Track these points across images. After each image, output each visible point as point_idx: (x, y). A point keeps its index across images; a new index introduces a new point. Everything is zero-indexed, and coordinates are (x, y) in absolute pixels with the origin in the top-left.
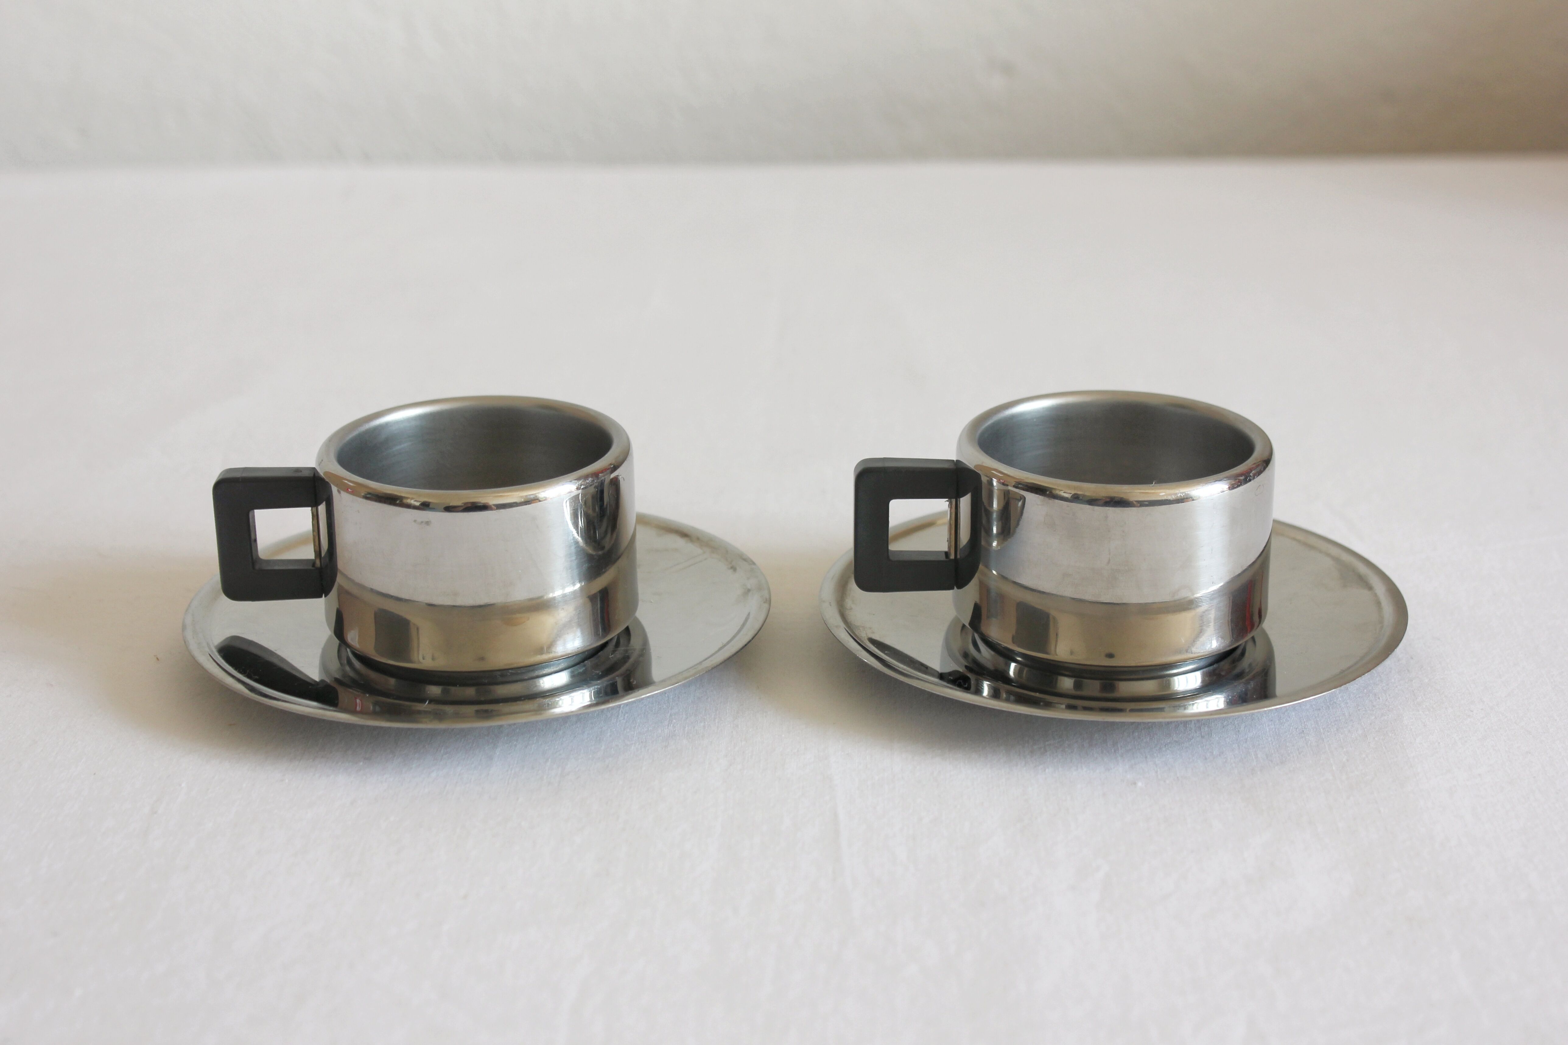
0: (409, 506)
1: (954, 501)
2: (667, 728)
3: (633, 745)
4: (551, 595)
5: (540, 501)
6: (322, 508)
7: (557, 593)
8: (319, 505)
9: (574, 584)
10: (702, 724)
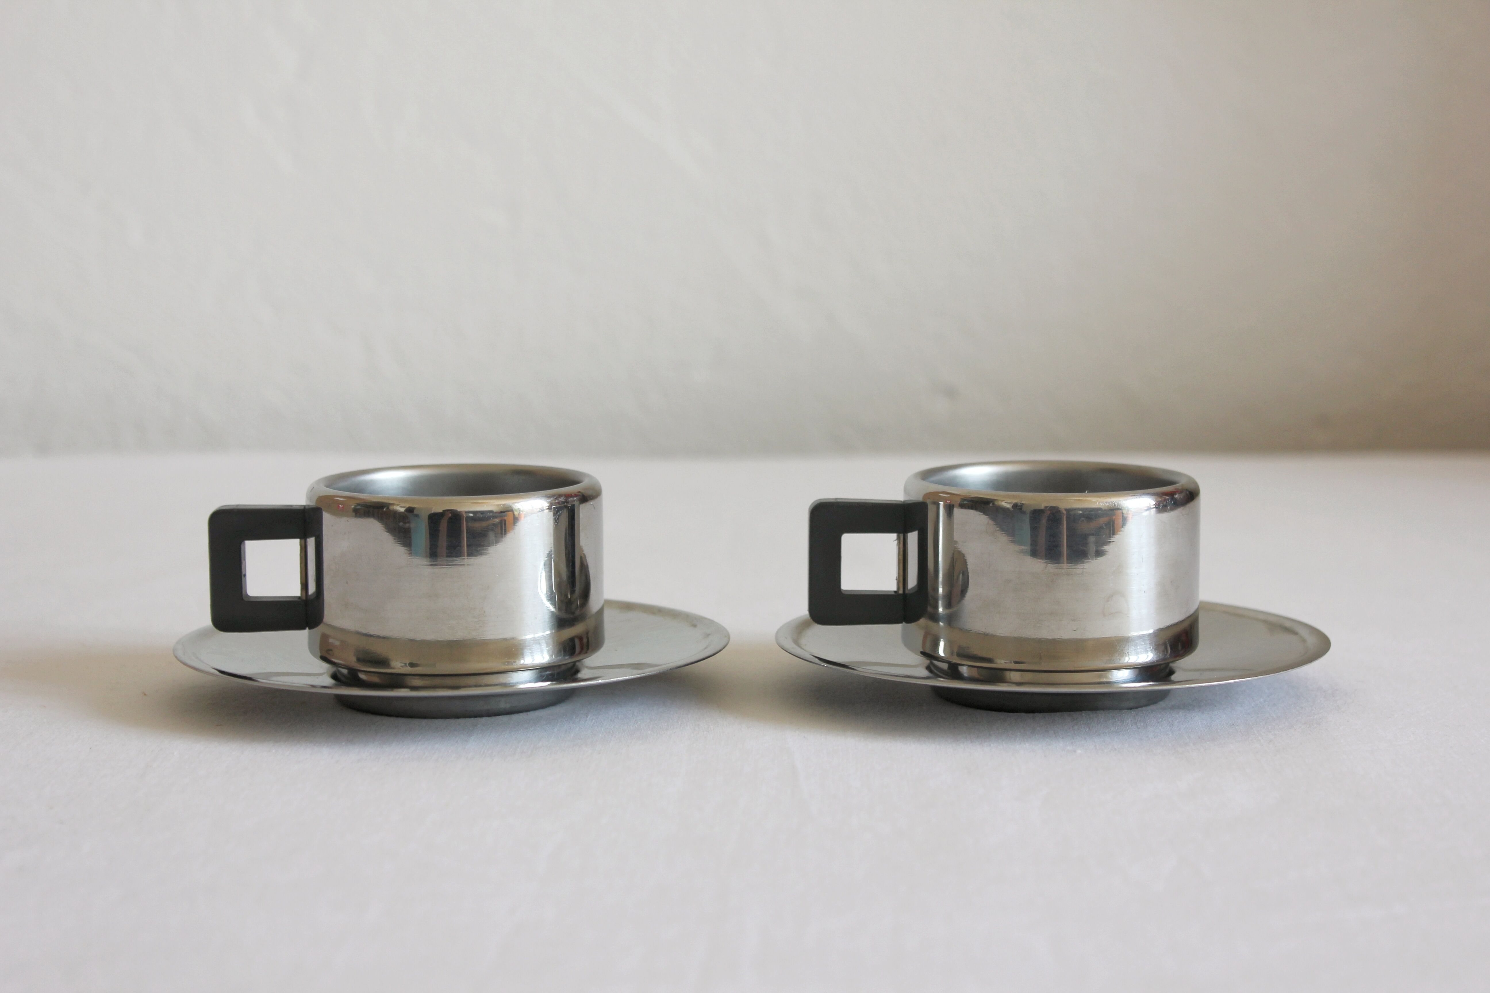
1: (902, 535)
6: (311, 540)
8: (309, 536)
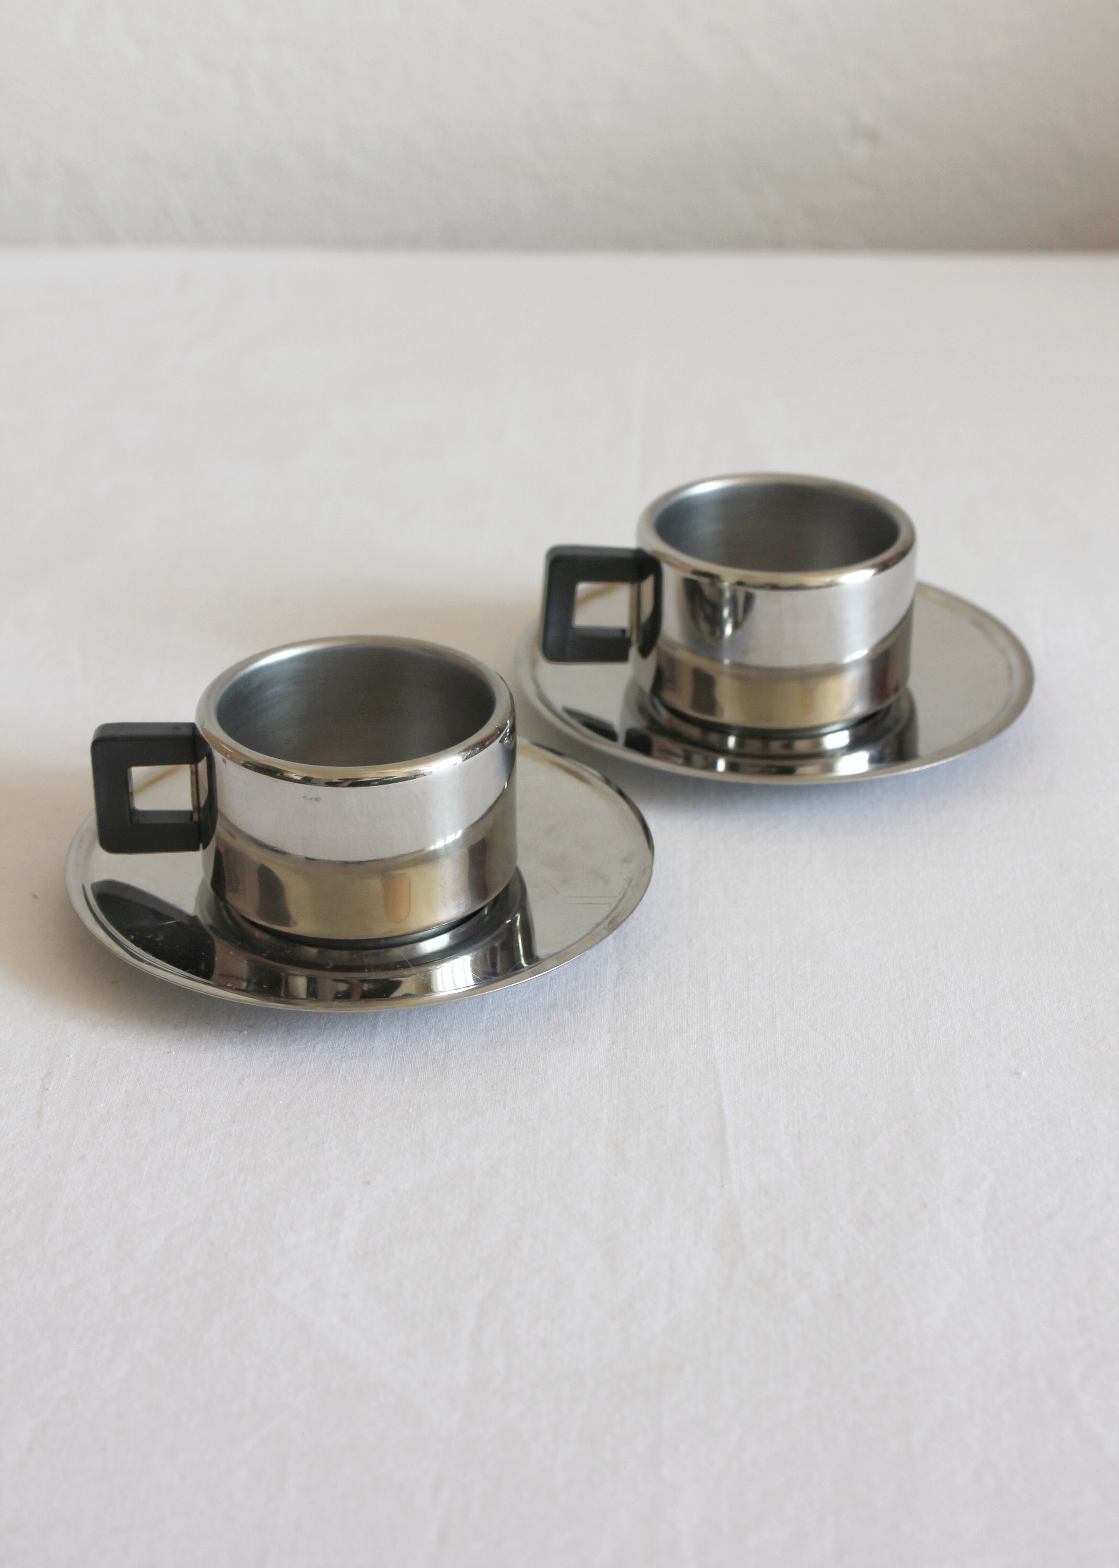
0: (290, 780)
2: (549, 995)
3: (515, 1015)
4: (432, 848)
5: (425, 775)
6: (202, 765)
7: (439, 844)
8: (199, 761)
9: (456, 832)
10: (583, 992)
